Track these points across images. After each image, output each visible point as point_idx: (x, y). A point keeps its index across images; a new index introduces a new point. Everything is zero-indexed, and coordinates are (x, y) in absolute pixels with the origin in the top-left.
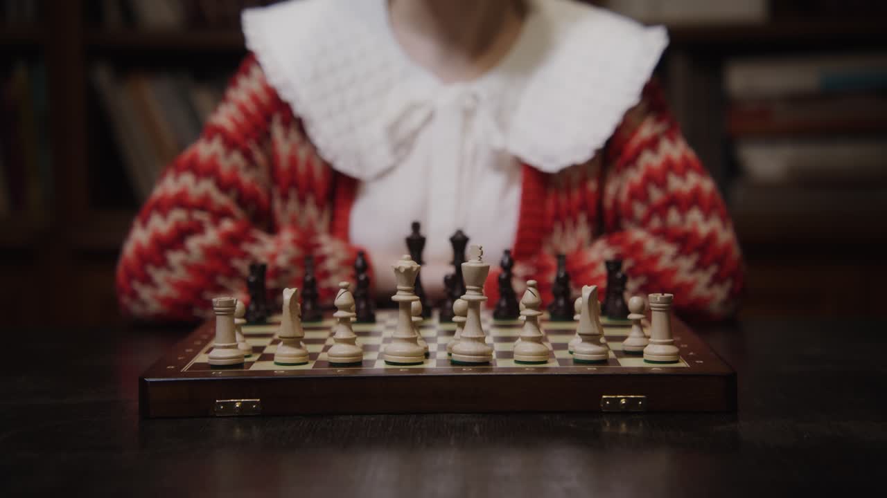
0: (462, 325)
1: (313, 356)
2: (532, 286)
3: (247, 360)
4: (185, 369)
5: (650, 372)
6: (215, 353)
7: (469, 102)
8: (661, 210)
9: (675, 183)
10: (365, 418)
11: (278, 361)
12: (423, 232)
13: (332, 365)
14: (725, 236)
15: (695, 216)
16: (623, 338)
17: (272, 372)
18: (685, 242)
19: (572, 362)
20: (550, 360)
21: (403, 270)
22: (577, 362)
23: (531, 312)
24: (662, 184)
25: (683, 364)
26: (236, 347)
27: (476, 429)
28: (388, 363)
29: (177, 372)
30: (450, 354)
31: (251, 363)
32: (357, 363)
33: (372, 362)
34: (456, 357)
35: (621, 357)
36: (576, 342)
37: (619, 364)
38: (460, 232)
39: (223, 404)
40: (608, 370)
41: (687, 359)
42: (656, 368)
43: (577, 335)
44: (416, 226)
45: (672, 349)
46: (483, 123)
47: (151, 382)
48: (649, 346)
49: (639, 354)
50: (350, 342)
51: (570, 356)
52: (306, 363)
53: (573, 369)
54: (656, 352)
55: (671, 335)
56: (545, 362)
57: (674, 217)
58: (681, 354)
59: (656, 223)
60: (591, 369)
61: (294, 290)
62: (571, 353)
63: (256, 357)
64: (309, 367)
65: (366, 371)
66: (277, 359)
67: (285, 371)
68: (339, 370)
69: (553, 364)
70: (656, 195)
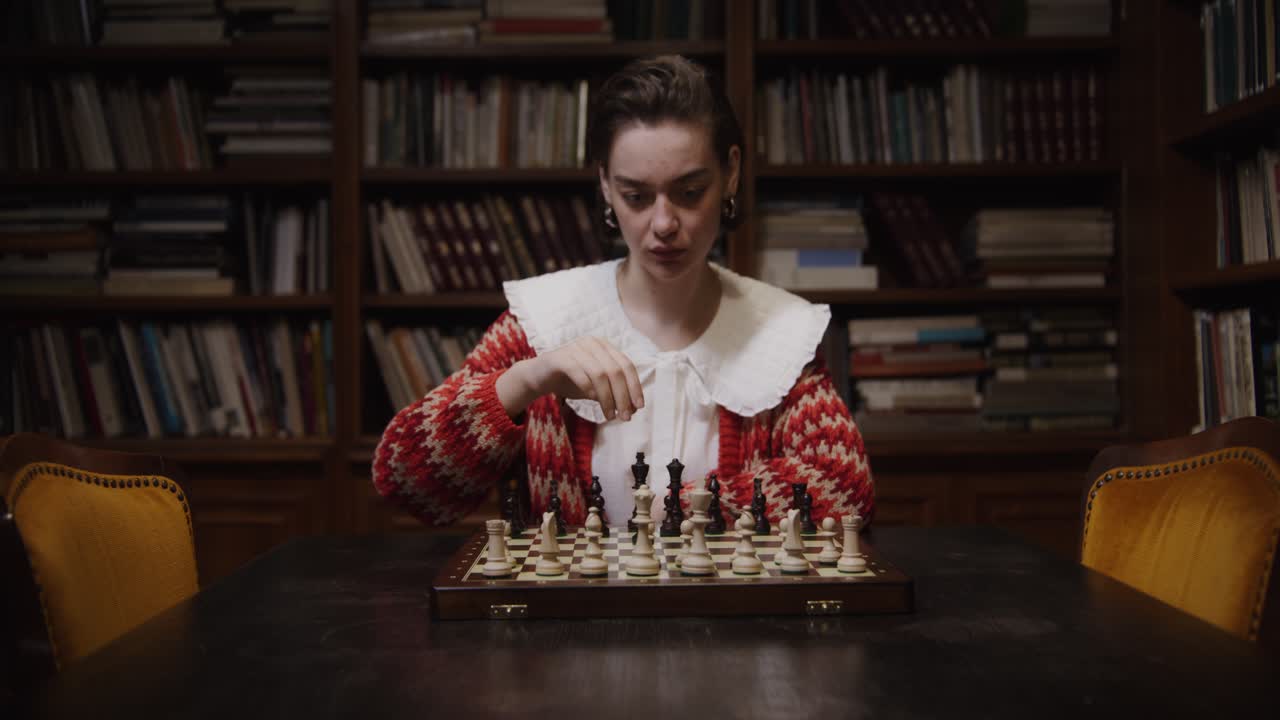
0: (688, 542)
1: (566, 567)
2: (747, 510)
3: (514, 570)
4: (465, 579)
5: (843, 581)
6: (488, 566)
7: (682, 366)
8: (814, 441)
9: (826, 421)
10: (614, 622)
11: (541, 573)
12: (646, 461)
13: (584, 576)
14: (862, 466)
15: (839, 448)
16: (819, 550)
17: (535, 582)
18: (829, 468)
19: (779, 573)
20: (762, 571)
21: (641, 498)
22: (784, 573)
23: (747, 532)
24: (816, 421)
25: (870, 574)
26: (504, 561)
27: (708, 631)
28: (629, 574)
29: (458, 582)
30: (679, 566)
31: (517, 574)
32: (603, 575)
33: (615, 574)
34: (685, 569)
35: (818, 567)
36: (781, 554)
37: (818, 574)
38: (676, 461)
39: (496, 609)
40: (810, 580)
41: (873, 569)
42: (849, 577)
43: (782, 549)
44: (640, 456)
45: (861, 562)
46: (692, 381)
47: (440, 591)
48: (843, 559)
49: (833, 564)
50: (598, 557)
51: (777, 567)
52: (561, 574)
53: (780, 579)
54: (847, 563)
55: (860, 550)
56: (759, 573)
57: (823, 448)
58: (868, 566)
59: (808, 451)
60: (797, 579)
61: (552, 514)
62: (777, 564)
63: (519, 568)
64: (565, 577)
65: (611, 581)
66: (538, 570)
67: (548, 581)
68: (590, 581)
69: (765, 575)
70: (810, 428)
